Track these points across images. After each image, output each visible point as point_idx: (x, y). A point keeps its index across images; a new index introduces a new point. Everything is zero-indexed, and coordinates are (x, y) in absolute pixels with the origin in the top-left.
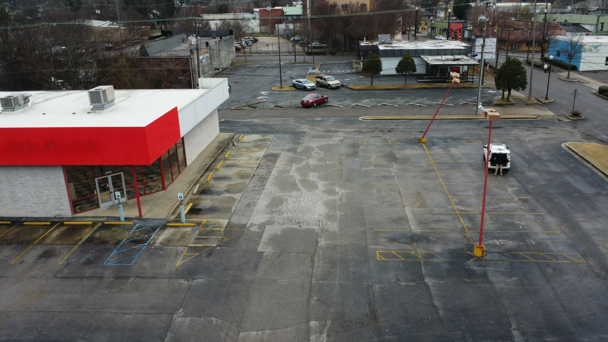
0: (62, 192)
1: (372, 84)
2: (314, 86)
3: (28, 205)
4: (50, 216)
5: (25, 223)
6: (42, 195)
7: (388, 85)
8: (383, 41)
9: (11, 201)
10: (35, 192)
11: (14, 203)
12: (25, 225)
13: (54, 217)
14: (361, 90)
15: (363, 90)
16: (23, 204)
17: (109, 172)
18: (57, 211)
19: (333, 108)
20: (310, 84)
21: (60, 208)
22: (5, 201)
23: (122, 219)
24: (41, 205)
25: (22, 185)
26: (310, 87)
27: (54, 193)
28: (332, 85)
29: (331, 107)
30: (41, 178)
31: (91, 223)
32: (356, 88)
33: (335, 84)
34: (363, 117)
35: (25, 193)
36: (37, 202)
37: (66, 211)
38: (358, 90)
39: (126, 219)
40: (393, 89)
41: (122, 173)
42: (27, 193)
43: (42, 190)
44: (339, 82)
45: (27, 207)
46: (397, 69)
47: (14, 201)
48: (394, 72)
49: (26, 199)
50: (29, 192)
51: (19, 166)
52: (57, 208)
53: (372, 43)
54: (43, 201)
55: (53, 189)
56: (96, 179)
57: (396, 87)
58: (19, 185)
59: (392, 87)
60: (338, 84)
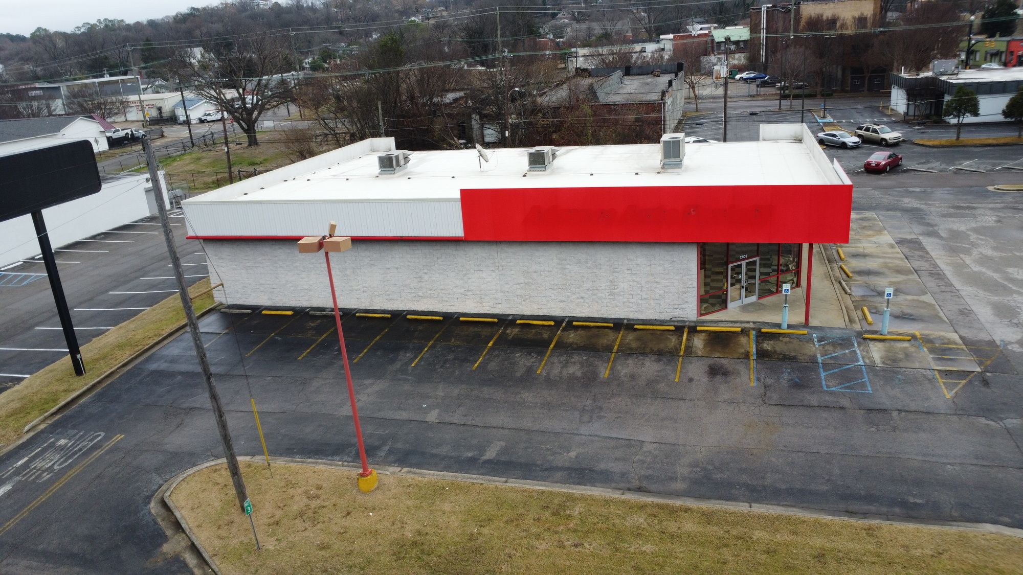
0: (690, 283)
1: (958, 138)
2: (859, 142)
3: (632, 301)
4: (663, 318)
5: (636, 327)
6: (658, 286)
7: (986, 139)
8: (941, 70)
9: (607, 294)
10: (648, 282)
11: (613, 297)
12: (637, 329)
13: (668, 319)
14: (941, 147)
15: (943, 147)
16: (626, 300)
17: (745, 256)
18: (676, 310)
19: (920, 173)
20: (851, 140)
21: (680, 307)
22: (600, 295)
23: (785, 326)
24: (652, 302)
25: (629, 272)
26: (853, 143)
27: (675, 285)
28: (890, 139)
29: (916, 172)
30: (661, 262)
31: (739, 330)
32: (931, 143)
33: (895, 138)
34: (996, 186)
35: (632, 283)
36: (648, 296)
37: (689, 311)
38: (934, 147)
39: (789, 327)
40: (998, 145)
41: (757, 259)
42: (635, 284)
43: (657, 280)
44: (900, 135)
45: (631, 304)
46: (1005, 113)
47: (614, 294)
48: (1001, 118)
49: (631, 292)
50: (638, 282)
51: (630, 243)
52: (676, 306)
53: (918, 75)
54: (657, 297)
55: (677, 277)
56: (730, 266)
57: (1002, 141)
58: (626, 271)
59: (995, 142)
60: (899, 138)
